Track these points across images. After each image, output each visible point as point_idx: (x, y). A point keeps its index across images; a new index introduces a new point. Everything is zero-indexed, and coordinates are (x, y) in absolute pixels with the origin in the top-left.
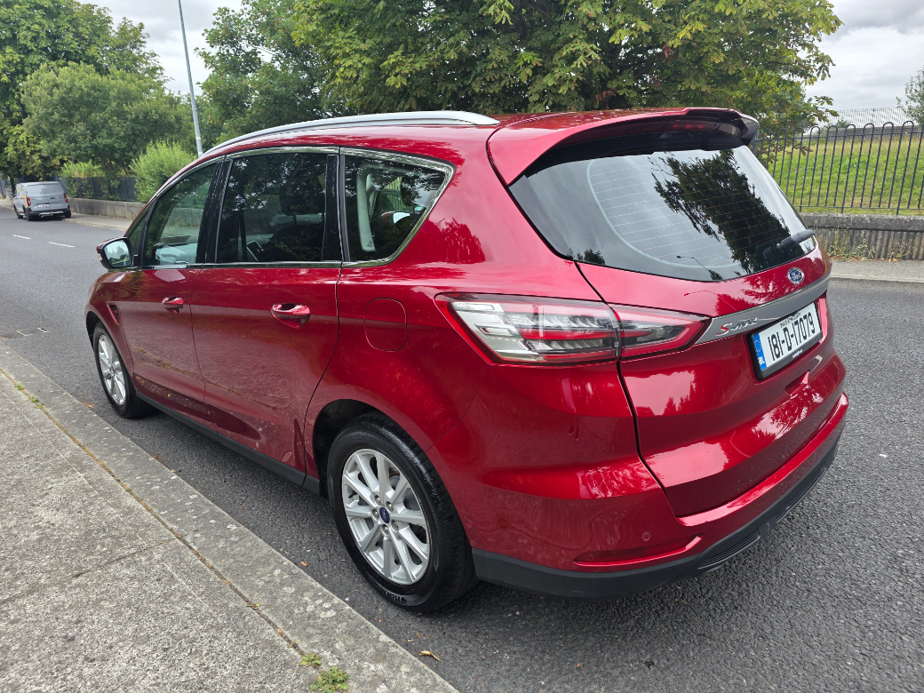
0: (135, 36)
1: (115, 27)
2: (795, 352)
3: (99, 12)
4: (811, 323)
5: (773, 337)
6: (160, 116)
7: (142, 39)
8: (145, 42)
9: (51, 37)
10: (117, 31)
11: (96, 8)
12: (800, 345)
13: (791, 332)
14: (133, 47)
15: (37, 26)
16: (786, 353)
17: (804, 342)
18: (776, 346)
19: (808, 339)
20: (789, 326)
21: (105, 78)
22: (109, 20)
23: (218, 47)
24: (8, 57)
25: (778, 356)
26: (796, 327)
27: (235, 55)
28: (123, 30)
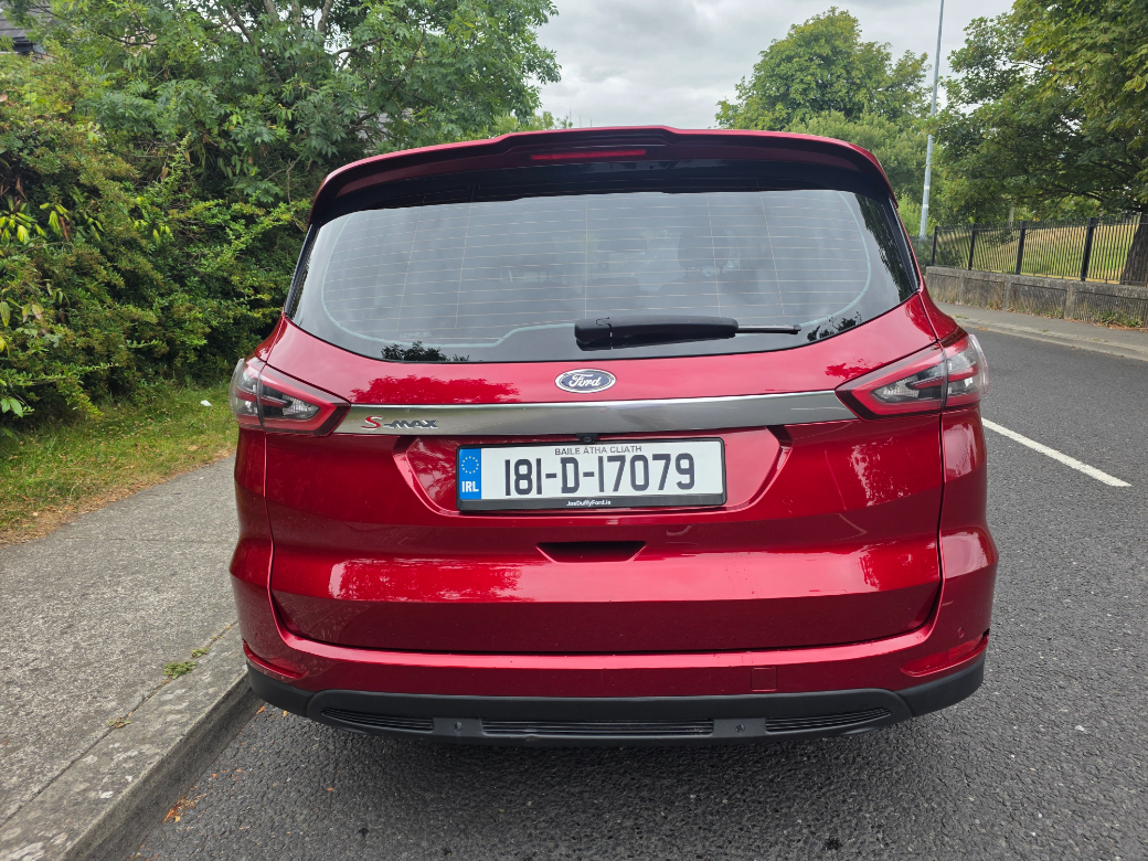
0: (915, 70)
1: (894, 62)
3: (878, 51)
6: (899, 163)
7: (922, 73)
8: (924, 76)
9: (823, 87)
10: (894, 67)
11: (876, 46)
14: (910, 84)
15: (809, 77)
21: (851, 125)
22: (888, 57)
23: (965, 71)
24: (777, 114)
27: (987, 77)
28: (902, 66)
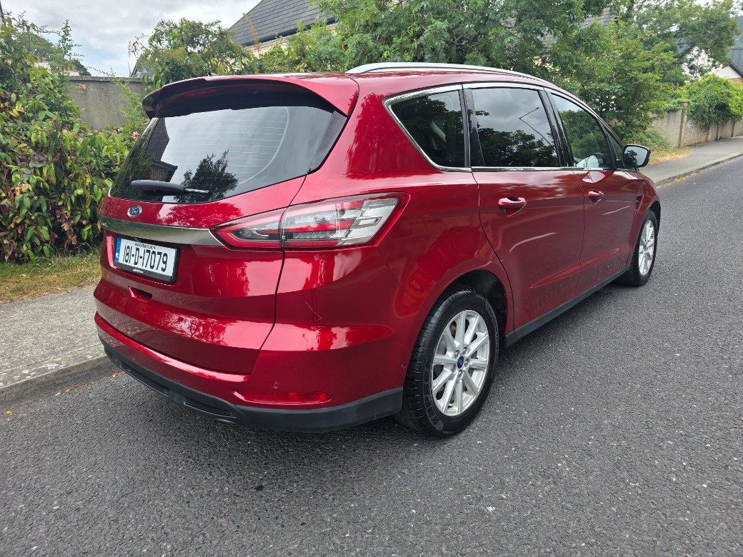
2: (137, 269)
4: (165, 263)
5: (128, 247)
12: (144, 268)
13: (141, 254)
16: (132, 264)
17: (148, 269)
18: (127, 254)
19: (154, 270)
20: (142, 250)
25: (127, 261)
26: (147, 254)
